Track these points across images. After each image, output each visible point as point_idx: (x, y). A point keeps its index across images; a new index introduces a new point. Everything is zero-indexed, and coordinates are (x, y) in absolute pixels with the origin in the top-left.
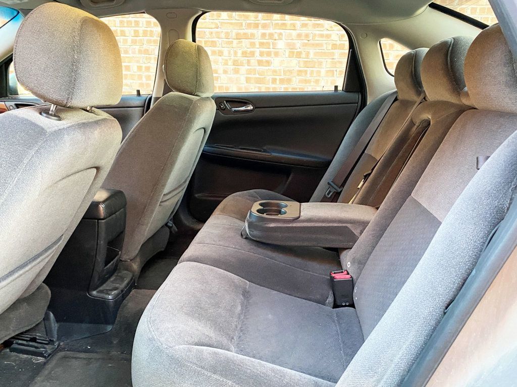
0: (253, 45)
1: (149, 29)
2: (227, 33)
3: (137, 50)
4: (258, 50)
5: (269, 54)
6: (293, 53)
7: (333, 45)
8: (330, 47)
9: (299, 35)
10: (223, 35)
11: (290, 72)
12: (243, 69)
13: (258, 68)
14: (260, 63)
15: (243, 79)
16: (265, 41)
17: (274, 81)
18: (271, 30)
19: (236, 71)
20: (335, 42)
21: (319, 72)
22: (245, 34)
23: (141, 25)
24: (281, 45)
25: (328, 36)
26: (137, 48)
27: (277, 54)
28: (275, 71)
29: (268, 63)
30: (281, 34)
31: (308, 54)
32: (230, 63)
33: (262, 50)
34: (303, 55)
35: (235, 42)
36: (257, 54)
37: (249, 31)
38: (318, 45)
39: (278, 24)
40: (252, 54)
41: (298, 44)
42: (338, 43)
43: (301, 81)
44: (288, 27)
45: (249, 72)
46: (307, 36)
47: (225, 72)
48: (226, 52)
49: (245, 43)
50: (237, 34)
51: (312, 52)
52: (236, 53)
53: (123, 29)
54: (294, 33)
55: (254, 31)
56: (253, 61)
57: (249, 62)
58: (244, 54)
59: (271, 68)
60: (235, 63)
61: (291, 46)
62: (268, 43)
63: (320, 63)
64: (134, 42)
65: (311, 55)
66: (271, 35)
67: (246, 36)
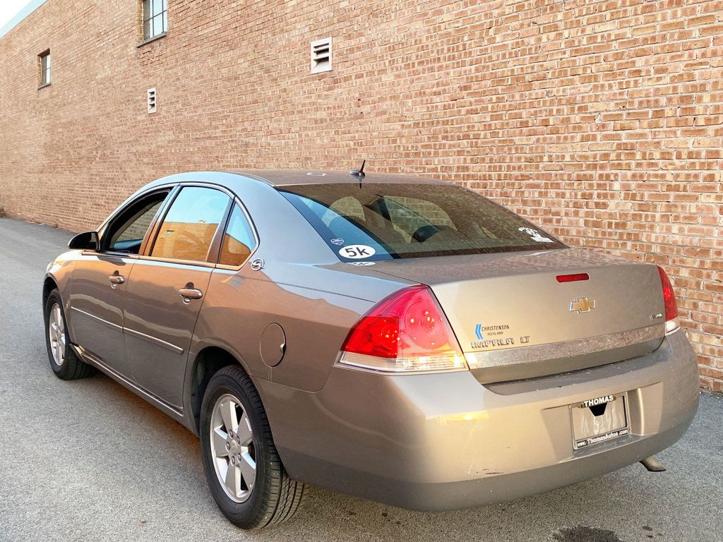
0: (591, 186)
1: (508, 173)
2: (569, 175)
3: (499, 193)
4: (596, 192)
5: (605, 196)
6: (628, 194)
7: (668, 185)
8: (664, 189)
9: (634, 176)
10: (566, 177)
11: (626, 215)
12: (582, 211)
13: (595, 210)
14: (597, 205)
15: (582, 222)
16: (602, 182)
17: (610, 225)
18: (607, 171)
19: (576, 214)
20: (670, 183)
21: (653, 216)
22: (584, 175)
23: (503, 170)
24: (617, 186)
25: (663, 176)
26: (499, 190)
27: (613, 196)
28: (611, 214)
29: (605, 206)
30: (616, 175)
31: (642, 196)
32: (571, 205)
33: (599, 191)
34: (638, 198)
35: (576, 183)
36: (595, 196)
37: (589, 172)
38: (652, 186)
39: (614, 164)
40: (591, 196)
41: (633, 184)
42: (674, 183)
43: (635, 226)
44: (624, 167)
45: (587, 214)
46: (641, 176)
47: (567, 214)
48: (568, 195)
49: (585, 184)
50: (578, 176)
51: (646, 194)
52: (576, 195)
53: (490, 173)
54: (629, 173)
55: (593, 172)
56: (591, 204)
57: (587, 204)
58: (584, 196)
59: (608, 210)
60: (576, 205)
61: (626, 188)
62: (605, 185)
63: (655, 207)
64: (497, 185)
65: (646, 198)
66: (608, 176)
67: (585, 178)
